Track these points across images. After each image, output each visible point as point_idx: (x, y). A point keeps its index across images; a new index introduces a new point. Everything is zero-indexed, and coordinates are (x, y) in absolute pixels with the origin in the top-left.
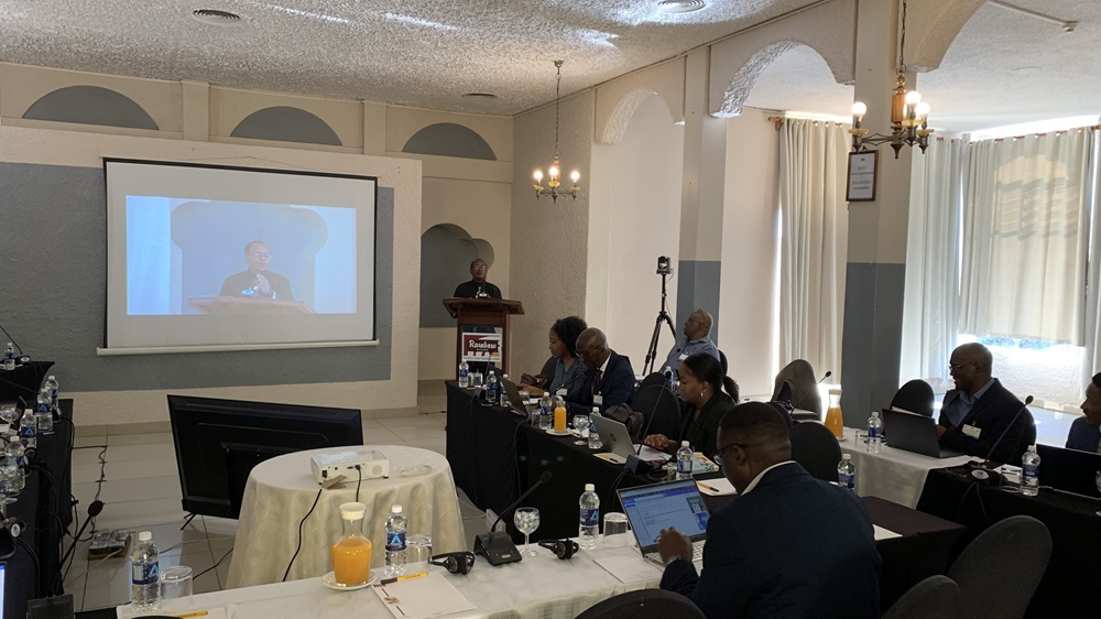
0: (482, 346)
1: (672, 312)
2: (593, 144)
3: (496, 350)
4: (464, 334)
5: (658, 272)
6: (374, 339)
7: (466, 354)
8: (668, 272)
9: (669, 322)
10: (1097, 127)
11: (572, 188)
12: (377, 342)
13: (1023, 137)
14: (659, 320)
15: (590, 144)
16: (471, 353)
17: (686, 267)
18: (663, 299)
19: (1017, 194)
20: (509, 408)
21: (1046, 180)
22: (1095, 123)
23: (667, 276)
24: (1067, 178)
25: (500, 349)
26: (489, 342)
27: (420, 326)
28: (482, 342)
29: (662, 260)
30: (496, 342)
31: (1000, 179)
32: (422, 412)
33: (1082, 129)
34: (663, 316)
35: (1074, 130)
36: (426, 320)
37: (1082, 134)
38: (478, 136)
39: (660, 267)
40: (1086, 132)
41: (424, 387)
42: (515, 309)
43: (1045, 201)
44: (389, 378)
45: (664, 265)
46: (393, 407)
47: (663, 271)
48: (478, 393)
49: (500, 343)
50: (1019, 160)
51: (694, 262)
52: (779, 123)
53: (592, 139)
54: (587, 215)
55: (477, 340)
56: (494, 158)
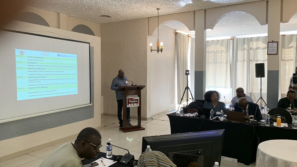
0: (133, 101)
5: (186, 75)
6: (90, 103)
8: (189, 74)
9: (189, 89)
13: (214, 41)
15: (147, 36)
19: (213, 53)
21: (220, 51)
22: (230, 38)
24: (225, 50)
28: (133, 100)
31: (208, 50)
33: (228, 39)
35: (226, 39)
37: (228, 41)
44: (94, 117)
50: (213, 46)
52: (176, 34)
53: (148, 34)
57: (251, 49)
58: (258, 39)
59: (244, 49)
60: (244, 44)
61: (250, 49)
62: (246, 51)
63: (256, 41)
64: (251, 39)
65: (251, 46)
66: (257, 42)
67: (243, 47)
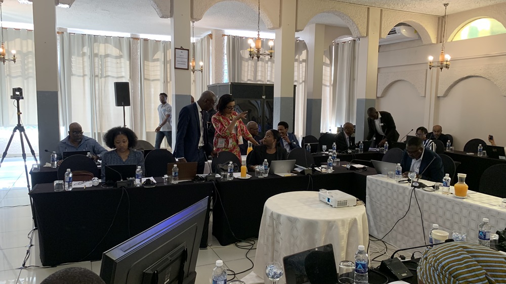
13: (19, 29)
18: (19, 116)
50: (18, 40)
57: (96, 55)
58: (107, 39)
59: (84, 54)
60: (83, 46)
61: (94, 55)
62: (86, 59)
64: (95, 38)
65: (96, 51)
66: (106, 44)
67: (82, 50)
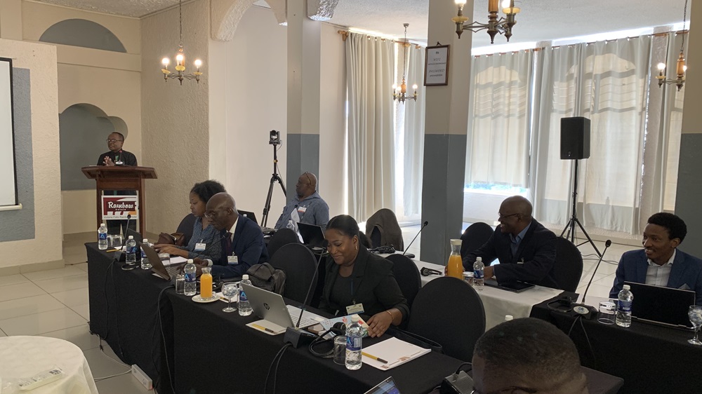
0: (120, 206)
1: (283, 174)
2: (209, 39)
3: (133, 210)
4: (103, 197)
5: (270, 143)
6: (17, 204)
7: (106, 214)
8: (278, 143)
9: (280, 182)
10: (536, 50)
11: (196, 73)
12: (20, 206)
13: (492, 55)
14: (272, 181)
15: (207, 40)
16: (110, 213)
17: (294, 140)
18: (275, 164)
19: (490, 90)
20: (150, 272)
21: (508, 82)
22: (534, 47)
23: (278, 146)
24: (519, 81)
25: (136, 208)
26: (126, 203)
27: (62, 190)
28: (121, 203)
29: (273, 133)
30: (133, 203)
31: (478, 82)
32: (67, 264)
33: (527, 50)
34: (275, 177)
35: (522, 51)
36: (67, 184)
37: (527, 54)
38: (109, 32)
39: (271, 139)
40: (529, 52)
41: (68, 240)
42: (150, 174)
43: (507, 95)
44: (34, 238)
45: (275, 137)
46: (40, 262)
47: (274, 143)
48: (118, 257)
49: (137, 204)
50: (491, 69)
51: (300, 135)
52: (345, 36)
53: (209, 36)
54: (207, 97)
55: (115, 201)
56: (124, 51)
57: (589, 76)
58: (608, 47)
59: (570, 77)
60: (570, 63)
61: (584, 76)
62: (573, 85)
63: (603, 54)
64: (590, 48)
65: (589, 70)
66: (607, 55)
67: (568, 70)
